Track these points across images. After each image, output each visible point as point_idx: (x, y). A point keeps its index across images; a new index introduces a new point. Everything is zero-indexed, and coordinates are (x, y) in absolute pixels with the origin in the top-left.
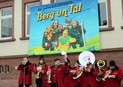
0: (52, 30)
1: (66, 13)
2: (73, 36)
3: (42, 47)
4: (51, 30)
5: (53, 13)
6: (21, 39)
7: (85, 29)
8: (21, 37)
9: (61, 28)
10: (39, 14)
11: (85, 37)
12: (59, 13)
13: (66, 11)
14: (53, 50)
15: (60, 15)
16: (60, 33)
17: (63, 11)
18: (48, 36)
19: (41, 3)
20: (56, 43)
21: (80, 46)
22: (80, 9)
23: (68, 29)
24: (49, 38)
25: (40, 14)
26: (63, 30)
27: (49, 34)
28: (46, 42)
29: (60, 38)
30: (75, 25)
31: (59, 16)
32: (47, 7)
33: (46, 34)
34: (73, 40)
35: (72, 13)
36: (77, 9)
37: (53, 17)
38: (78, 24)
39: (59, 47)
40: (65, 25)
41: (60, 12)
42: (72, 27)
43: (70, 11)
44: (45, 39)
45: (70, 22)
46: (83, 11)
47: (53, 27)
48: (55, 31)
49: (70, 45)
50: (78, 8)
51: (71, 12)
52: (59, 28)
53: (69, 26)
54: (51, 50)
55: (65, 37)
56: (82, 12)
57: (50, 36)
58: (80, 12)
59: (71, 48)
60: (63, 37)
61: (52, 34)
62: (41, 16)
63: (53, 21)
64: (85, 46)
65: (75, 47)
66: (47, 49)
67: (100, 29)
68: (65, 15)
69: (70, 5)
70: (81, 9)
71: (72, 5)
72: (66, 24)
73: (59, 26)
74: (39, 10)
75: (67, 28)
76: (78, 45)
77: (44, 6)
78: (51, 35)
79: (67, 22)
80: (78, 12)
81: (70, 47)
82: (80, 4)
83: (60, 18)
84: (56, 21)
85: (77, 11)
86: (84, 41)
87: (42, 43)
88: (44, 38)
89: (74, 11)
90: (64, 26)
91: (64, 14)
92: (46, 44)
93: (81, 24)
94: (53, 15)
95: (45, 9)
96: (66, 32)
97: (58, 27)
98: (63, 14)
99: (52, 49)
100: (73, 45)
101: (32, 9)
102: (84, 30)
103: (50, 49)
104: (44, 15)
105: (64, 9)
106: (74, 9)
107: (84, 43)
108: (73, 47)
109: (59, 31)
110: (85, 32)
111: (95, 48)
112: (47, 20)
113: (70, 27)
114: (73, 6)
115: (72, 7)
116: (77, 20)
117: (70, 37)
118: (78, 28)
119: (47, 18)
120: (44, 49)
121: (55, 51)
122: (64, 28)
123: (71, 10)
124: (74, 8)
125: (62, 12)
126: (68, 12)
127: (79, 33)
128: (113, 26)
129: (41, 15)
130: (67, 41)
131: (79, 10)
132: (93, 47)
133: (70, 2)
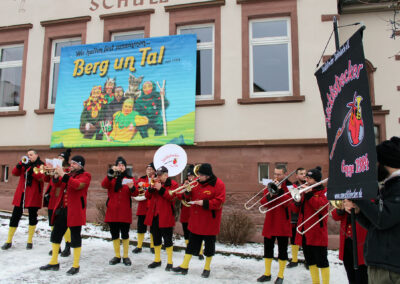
0: (102, 96)
1: (132, 63)
2: (142, 112)
3: (79, 131)
4: (100, 98)
5: (106, 62)
6: (38, 113)
7: (168, 98)
8: (37, 107)
9: (121, 94)
10: (77, 62)
11: (167, 117)
12: (118, 63)
13: (133, 60)
14: (101, 139)
15: (120, 66)
16: (118, 104)
17: (127, 60)
19: (84, 41)
20: (108, 125)
21: (156, 134)
22: (160, 57)
23: (135, 97)
24: (94, 114)
25: (80, 63)
26: (123, 99)
27: (94, 105)
28: (89, 121)
29: (117, 114)
30: (148, 89)
31: (118, 70)
32: (96, 49)
33: (89, 104)
34: (143, 120)
35: (144, 66)
36: (154, 57)
37: (105, 70)
38: (154, 89)
39: (113, 133)
40: (128, 89)
41: (121, 61)
42: (143, 93)
43: (141, 61)
44: (86, 115)
45: (139, 83)
46: (167, 62)
47: (104, 92)
48: (107, 100)
49: (136, 131)
50: (158, 55)
51: (143, 63)
52: (116, 94)
53: (137, 91)
54: (97, 139)
55: (127, 112)
56: (164, 65)
57: (96, 109)
58: (161, 63)
59: (138, 136)
60: (123, 113)
61: (102, 105)
62: (81, 67)
63: (106, 78)
64: (165, 134)
65: (145, 135)
66: (88, 135)
67: (197, 102)
68: (131, 68)
69: (141, 49)
70: (163, 59)
71: (145, 49)
72: (132, 88)
73: (117, 89)
74: (79, 54)
75: (132, 95)
76: (151, 132)
77: (90, 46)
78: (99, 108)
79: (132, 82)
80: (156, 64)
81: (135, 134)
82: (162, 48)
83: (120, 73)
84: (111, 80)
85: (154, 62)
86: (165, 124)
87: (79, 123)
88: (84, 113)
89: (149, 62)
90: (127, 91)
91: (128, 66)
92: (88, 126)
93: (160, 89)
94: (106, 66)
95: (92, 52)
96: (129, 103)
97: (113, 92)
98: (126, 66)
99: (100, 137)
100: (142, 130)
101: (65, 51)
102: (165, 101)
103: (94, 137)
104: (87, 66)
105: (128, 55)
106: (149, 58)
107: (165, 128)
108: (141, 134)
109: (115, 99)
110: (167, 105)
111: (185, 139)
112: (92, 76)
113: (139, 93)
114: (148, 52)
115: (144, 54)
116: (153, 79)
117: (137, 113)
118: (154, 96)
119: (94, 71)
120: (83, 135)
121: (106, 142)
122: (127, 94)
123: (144, 58)
124: (150, 54)
125: (124, 62)
126: (137, 63)
127: (155, 107)
128: (222, 98)
129: (82, 64)
130: (130, 123)
131: (159, 61)
132: (182, 137)
133: (143, 43)
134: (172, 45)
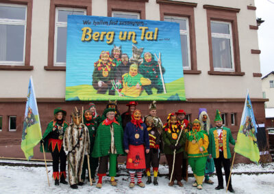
0: (111, 60)
1: (133, 37)
2: (146, 75)
3: (92, 87)
4: (108, 61)
5: (112, 33)
9: (127, 59)
10: (85, 29)
11: (165, 79)
12: (123, 35)
13: (134, 34)
14: (114, 95)
15: (124, 38)
17: (130, 34)
18: (104, 69)
19: (89, 13)
20: (119, 83)
21: (158, 92)
22: (155, 36)
23: (139, 63)
24: (105, 74)
25: (87, 30)
27: (104, 66)
28: (101, 79)
29: (125, 75)
30: (148, 58)
31: (122, 41)
32: (100, 21)
33: (99, 65)
34: (147, 82)
35: (143, 40)
36: (151, 35)
37: (111, 40)
38: (153, 58)
39: (123, 90)
41: (125, 34)
42: (145, 61)
43: (141, 36)
44: (97, 74)
45: (141, 53)
46: (160, 40)
48: (115, 64)
49: (142, 89)
50: (153, 34)
51: (142, 38)
52: (122, 59)
53: (139, 58)
54: (110, 94)
55: (133, 74)
56: (158, 42)
57: (106, 70)
58: (156, 40)
59: (145, 93)
60: (130, 74)
61: (111, 67)
64: (165, 93)
65: (150, 93)
66: (102, 91)
67: (184, 71)
68: (133, 41)
69: (140, 28)
70: (157, 37)
71: (144, 28)
72: (135, 56)
73: (123, 56)
74: (85, 23)
75: (136, 61)
76: (154, 90)
77: (97, 18)
78: (109, 69)
79: (135, 51)
80: (152, 40)
81: (142, 92)
82: (156, 29)
83: (124, 43)
84: (117, 48)
85: (151, 38)
86: (163, 85)
87: (92, 80)
88: (95, 73)
89: (147, 38)
90: (131, 58)
91: (131, 38)
92: (100, 83)
93: (157, 59)
94: (112, 36)
95: (98, 23)
96: (134, 67)
97: (120, 57)
98: (129, 38)
99: (112, 93)
100: (147, 89)
101: (70, 18)
102: (162, 68)
103: (108, 93)
104: (95, 33)
105: (132, 31)
106: (147, 35)
107: (164, 87)
108: (147, 92)
109: (122, 63)
110: (163, 71)
111: (179, 96)
112: (100, 42)
113: (141, 61)
114: (146, 30)
115: (143, 31)
116: (151, 51)
118: (154, 64)
119: (101, 39)
120: (96, 91)
121: (118, 96)
122: (132, 61)
123: (143, 34)
124: (148, 32)
125: (127, 35)
126: (137, 38)
127: (155, 72)
128: (198, 69)
129: (90, 32)
131: (155, 38)
132: (177, 95)
133: (142, 23)
134: (164, 28)
